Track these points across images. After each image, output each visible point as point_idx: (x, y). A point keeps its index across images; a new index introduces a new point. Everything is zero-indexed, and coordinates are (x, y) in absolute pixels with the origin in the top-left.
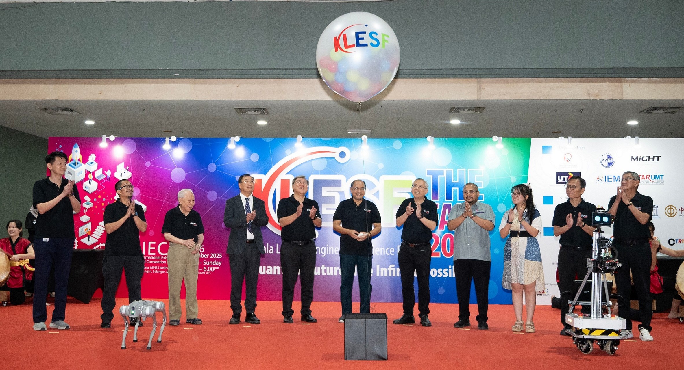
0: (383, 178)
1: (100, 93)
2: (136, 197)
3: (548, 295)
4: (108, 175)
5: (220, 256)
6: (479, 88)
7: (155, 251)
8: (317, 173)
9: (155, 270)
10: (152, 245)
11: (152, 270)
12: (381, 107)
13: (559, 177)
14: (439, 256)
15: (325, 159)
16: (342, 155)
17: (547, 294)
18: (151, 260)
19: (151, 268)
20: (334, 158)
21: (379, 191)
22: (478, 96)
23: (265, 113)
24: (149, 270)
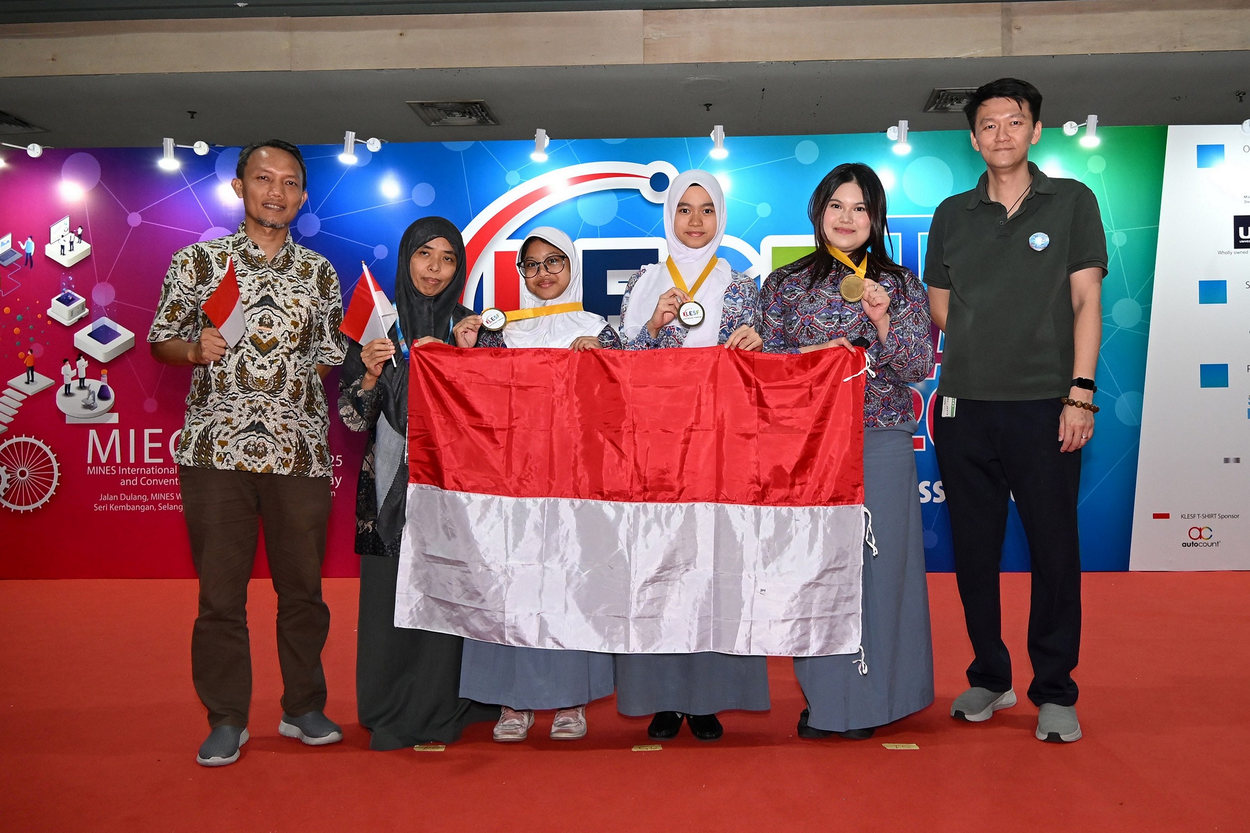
0: (770, 242)
1: (53, 60)
2: (106, 307)
3: (1212, 544)
4: (28, 252)
5: (339, 463)
6: (1007, 28)
7: (162, 452)
8: (592, 232)
9: (164, 502)
10: (153, 438)
11: (155, 503)
12: (763, 90)
13: (1241, 229)
14: (923, 448)
15: (614, 196)
16: (659, 182)
17: (1209, 542)
18: (151, 476)
19: (153, 497)
20: (638, 191)
21: (760, 276)
22: (1004, 48)
23: (490, 121)
24: (145, 504)
